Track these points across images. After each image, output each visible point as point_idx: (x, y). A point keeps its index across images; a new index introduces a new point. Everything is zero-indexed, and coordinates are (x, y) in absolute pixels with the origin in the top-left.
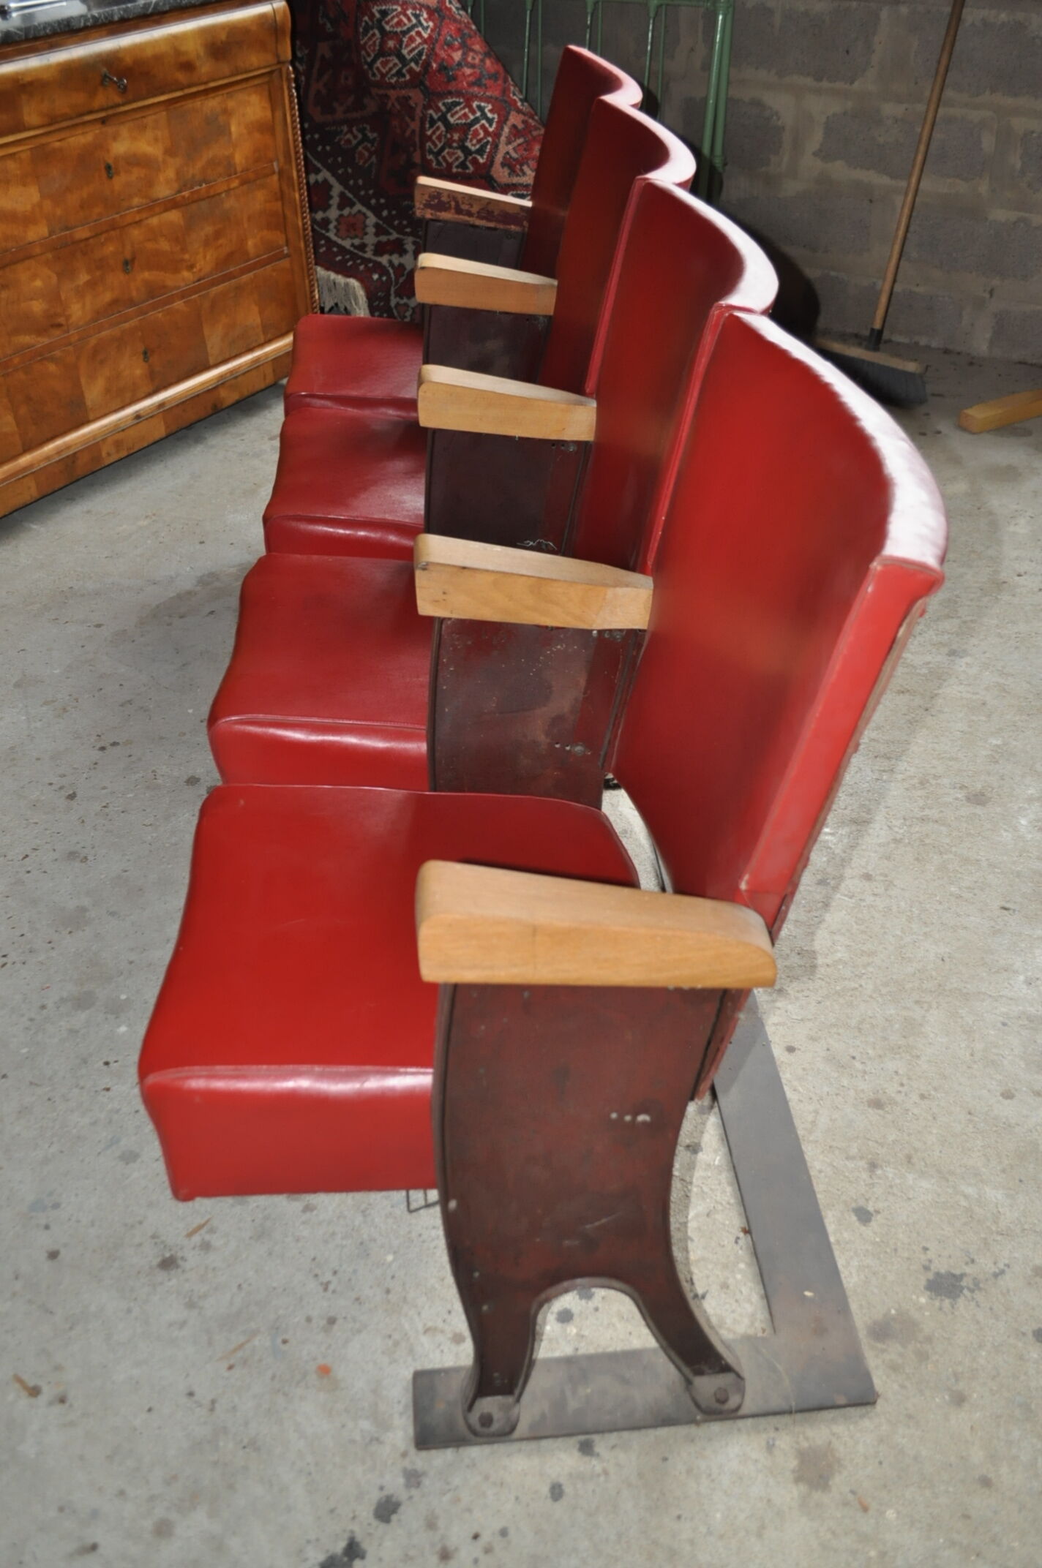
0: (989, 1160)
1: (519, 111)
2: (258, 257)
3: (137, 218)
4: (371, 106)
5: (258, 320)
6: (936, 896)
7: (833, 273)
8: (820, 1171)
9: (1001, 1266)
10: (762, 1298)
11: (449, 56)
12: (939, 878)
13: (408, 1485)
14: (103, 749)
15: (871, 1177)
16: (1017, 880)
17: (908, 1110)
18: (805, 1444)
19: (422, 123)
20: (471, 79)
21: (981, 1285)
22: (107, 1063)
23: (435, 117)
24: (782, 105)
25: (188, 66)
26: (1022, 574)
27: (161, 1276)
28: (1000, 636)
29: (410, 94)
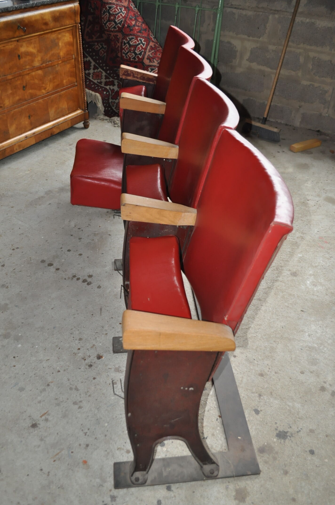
0: (296, 394)
1: (153, 41)
2: (67, 86)
3: (28, 73)
4: (105, 37)
5: (66, 106)
6: (281, 306)
7: (251, 98)
8: (243, 397)
9: (300, 429)
10: (225, 439)
11: (131, 22)
12: (282, 300)
13: (112, 501)
14: (13, 249)
15: (259, 399)
16: (306, 302)
17: (271, 377)
18: (238, 487)
19: (122, 43)
20: (138, 30)
21: (293, 435)
22: (14, 357)
23: (126, 42)
24: (237, 44)
25: (46, 24)
26: (309, 200)
27: (32, 430)
28: (302, 220)
29: (118, 34)
